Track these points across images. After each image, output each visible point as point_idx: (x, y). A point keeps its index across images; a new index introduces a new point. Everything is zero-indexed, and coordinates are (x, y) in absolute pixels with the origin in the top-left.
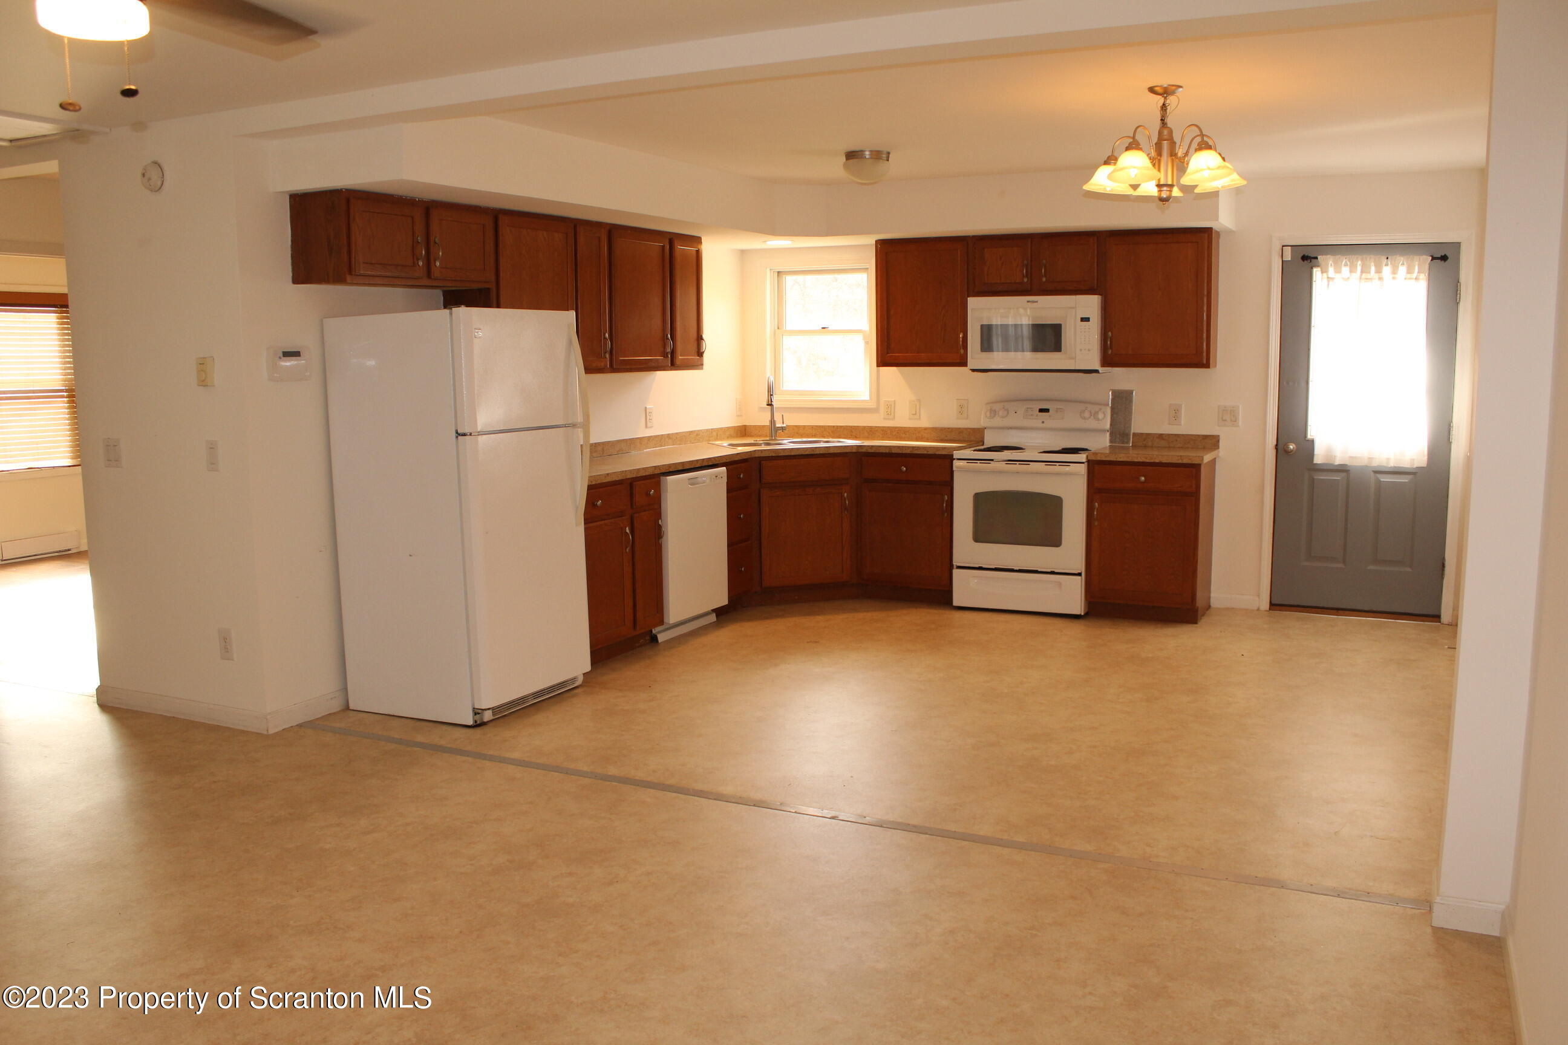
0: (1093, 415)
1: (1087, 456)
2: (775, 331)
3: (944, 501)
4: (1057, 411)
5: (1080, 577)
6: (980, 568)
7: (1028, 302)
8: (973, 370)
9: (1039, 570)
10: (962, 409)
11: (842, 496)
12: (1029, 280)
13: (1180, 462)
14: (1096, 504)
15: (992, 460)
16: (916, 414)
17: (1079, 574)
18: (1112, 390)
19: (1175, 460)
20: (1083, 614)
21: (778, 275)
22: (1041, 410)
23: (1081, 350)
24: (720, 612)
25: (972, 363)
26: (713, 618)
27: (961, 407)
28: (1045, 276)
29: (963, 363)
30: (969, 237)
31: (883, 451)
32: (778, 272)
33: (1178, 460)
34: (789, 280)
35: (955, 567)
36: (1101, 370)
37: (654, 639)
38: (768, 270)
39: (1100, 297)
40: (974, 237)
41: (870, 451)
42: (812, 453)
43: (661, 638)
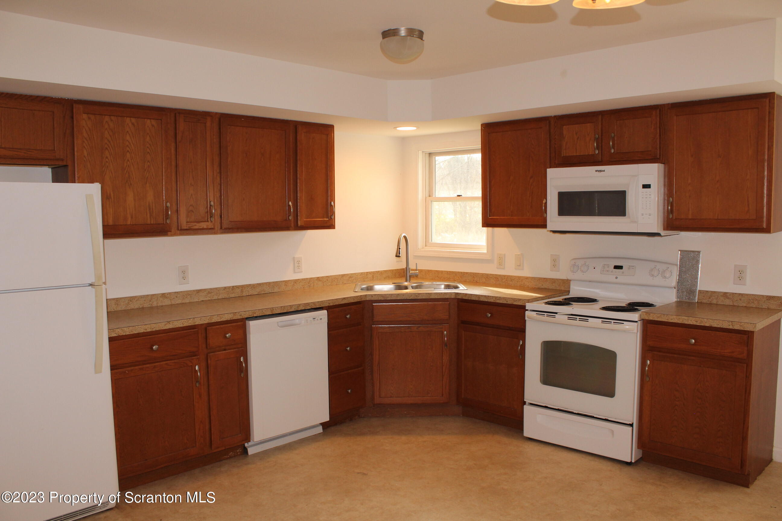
0: (660, 272)
1: (640, 315)
2: (426, 198)
3: (519, 345)
4: (629, 268)
5: (630, 428)
6: (546, 407)
7: (596, 171)
8: (554, 232)
9: (595, 416)
10: (555, 263)
11: (443, 333)
12: (600, 151)
13: (731, 327)
14: (649, 362)
15: (556, 313)
16: (520, 266)
17: (631, 425)
18: (681, 251)
19: (725, 325)
20: (633, 461)
21: (429, 156)
22: (616, 267)
23: (643, 215)
24: (325, 425)
25: (551, 225)
26: (320, 430)
27: (554, 261)
28: (613, 148)
29: (544, 226)
30: (551, 117)
31: (473, 298)
32: (430, 154)
33: (729, 325)
34: (439, 159)
35: (527, 403)
36: (663, 233)
37: (245, 451)
38: (420, 152)
39: (661, 166)
40: (555, 116)
41: (464, 298)
42: (416, 298)
43: (251, 451)
